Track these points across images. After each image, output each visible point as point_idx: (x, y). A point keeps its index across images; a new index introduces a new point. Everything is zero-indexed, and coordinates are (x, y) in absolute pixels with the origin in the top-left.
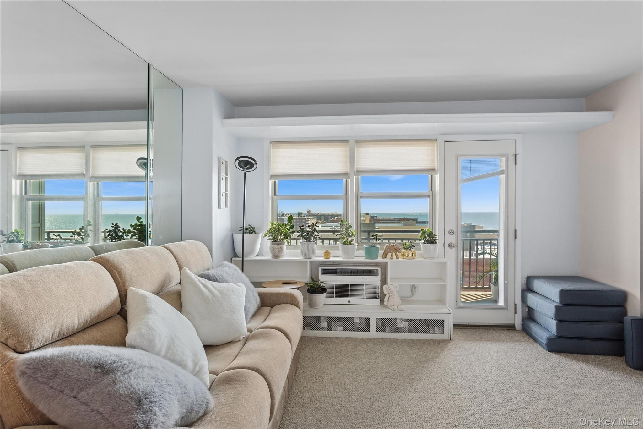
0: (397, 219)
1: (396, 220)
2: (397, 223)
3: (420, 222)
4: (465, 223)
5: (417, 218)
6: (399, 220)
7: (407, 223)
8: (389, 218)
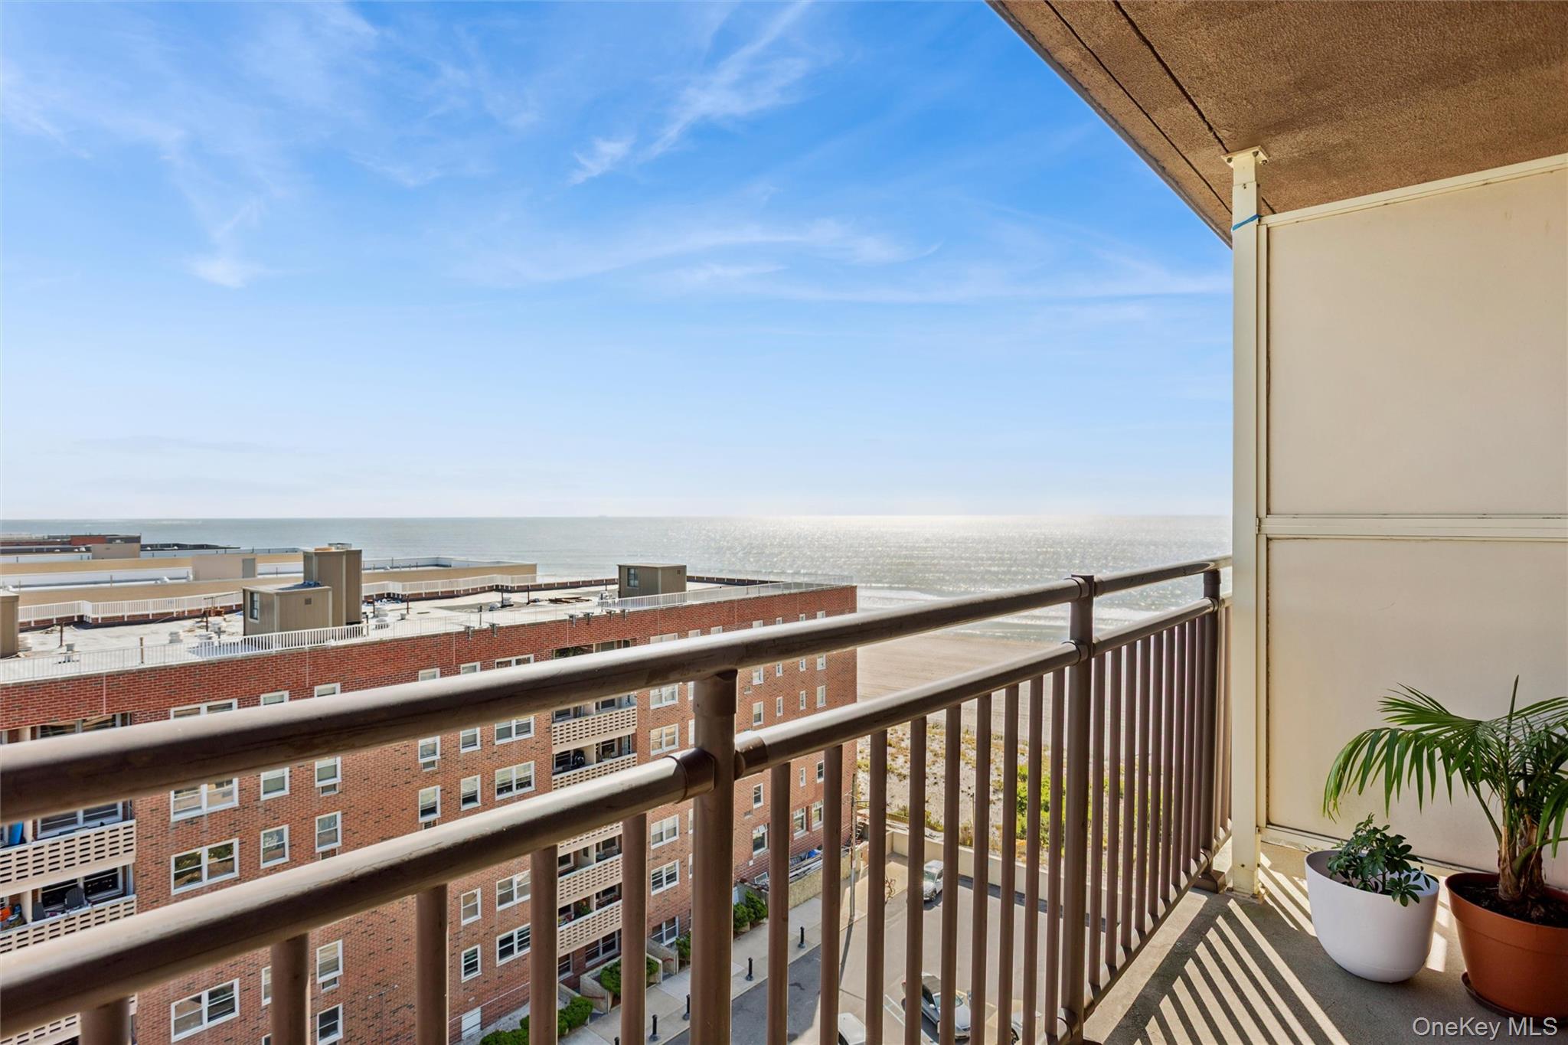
0: (63, 537)
1: (57, 543)
2: (63, 551)
3: (151, 546)
4: (330, 545)
5: (138, 535)
6: (70, 543)
7: (108, 549)
8: (25, 535)
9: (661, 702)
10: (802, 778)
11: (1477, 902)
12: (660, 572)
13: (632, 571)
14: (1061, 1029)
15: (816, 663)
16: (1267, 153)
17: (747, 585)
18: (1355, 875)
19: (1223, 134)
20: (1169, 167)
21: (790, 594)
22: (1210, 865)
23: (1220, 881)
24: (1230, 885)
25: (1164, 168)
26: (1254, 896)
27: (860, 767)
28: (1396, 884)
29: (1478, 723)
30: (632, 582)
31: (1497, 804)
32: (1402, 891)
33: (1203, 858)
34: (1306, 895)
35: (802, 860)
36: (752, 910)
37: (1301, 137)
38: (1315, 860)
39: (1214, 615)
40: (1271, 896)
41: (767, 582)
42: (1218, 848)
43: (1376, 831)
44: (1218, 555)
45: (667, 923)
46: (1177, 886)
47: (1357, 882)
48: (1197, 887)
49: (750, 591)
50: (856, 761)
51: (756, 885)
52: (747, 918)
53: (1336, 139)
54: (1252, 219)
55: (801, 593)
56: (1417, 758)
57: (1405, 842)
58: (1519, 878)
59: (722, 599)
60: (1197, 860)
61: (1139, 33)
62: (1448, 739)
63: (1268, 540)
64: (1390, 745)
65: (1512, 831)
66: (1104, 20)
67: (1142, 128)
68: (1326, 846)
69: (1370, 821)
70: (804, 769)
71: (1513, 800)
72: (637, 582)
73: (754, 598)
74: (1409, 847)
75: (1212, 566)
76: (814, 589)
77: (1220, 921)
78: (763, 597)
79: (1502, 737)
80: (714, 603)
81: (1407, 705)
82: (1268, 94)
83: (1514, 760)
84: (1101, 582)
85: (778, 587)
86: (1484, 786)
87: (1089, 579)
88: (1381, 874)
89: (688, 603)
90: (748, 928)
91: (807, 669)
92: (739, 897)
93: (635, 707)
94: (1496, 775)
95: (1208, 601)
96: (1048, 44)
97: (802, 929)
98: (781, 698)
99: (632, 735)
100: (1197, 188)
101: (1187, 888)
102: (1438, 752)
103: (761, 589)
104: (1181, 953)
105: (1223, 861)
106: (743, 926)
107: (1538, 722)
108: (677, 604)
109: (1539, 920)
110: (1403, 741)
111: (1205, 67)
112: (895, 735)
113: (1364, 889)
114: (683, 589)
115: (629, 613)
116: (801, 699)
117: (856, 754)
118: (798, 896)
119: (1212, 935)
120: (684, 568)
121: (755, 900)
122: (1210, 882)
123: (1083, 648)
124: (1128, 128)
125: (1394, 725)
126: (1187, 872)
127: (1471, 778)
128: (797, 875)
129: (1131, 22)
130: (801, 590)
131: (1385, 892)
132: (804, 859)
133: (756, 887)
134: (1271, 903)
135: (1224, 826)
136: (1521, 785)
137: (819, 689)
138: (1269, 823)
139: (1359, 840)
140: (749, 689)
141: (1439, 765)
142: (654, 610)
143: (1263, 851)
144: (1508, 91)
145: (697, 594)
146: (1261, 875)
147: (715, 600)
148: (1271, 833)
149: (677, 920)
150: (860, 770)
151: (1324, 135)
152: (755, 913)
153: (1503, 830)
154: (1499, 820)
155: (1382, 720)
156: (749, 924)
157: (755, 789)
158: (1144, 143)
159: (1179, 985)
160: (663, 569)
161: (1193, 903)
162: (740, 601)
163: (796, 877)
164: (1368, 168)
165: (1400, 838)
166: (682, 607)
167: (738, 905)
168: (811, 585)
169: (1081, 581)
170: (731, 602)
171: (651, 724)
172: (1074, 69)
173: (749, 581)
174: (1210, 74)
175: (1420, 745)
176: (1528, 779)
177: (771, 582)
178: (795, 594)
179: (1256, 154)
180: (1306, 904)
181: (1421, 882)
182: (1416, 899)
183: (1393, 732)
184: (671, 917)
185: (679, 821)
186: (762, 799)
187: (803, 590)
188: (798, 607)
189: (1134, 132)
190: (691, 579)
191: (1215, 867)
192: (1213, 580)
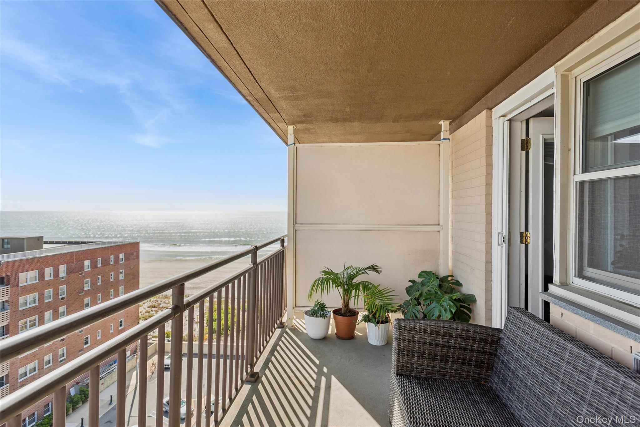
9: (26, 305)
10: (111, 329)
11: (338, 315)
12: (25, 241)
13: (6, 241)
14: (249, 370)
15: (119, 277)
16: (296, 127)
17: (81, 244)
18: (315, 315)
19: (286, 121)
20: (272, 125)
21: (105, 247)
22: (282, 321)
23: (284, 324)
24: (286, 325)
25: (271, 125)
26: (292, 326)
27: (140, 319)
28: (323, 314)
29: (338, 273)
30: (6, 246)
31: (341, 291)
32: (324, 316)
33: (280, 319)
34: (304, 324)
35: (111, 365)
36: (83, 395)
37: (304, 125)
38: (306, 313)
39: (283, 251)
40: (296, 326)
41: (92, 242)
42: (283, 315)
43: (319, 302)
44: (284, 235)
45: (29, 417)
46: (274, 327)
47: (315, 316)
48: (278, 327)
49: (82, 247)
50: (139, 317)
51: (85, 383)
52: (80, 400)
53: (312, 127)
54: (293, 144)
55: (111, 246)
56: (327, 284)
57: (325, 304)
58: (345, 308)
59: (66, 251)
60: (279, 320)
61: (268, 98)
62: (333, 278)
63: (296, 230)
64: (322, 281)
65: (344, 298)
66: (260, 94)
67: (266, 116)
68: (308, 309)
69: (318, 301)
70: (112, 324)
71: (344, 290)
72: (9, 246)
73: (85, 250)
74: (325, 305)
75: (282, 238)
76: (118, 244)
77: (285, 335)
78: (90, 249)
79: (342, 276)
80: (61, 254)
81: (325, 271)
82: (297, 116)
83: (344, 281)
84: (259, 247)
85: (99, 244)
86: (339, 288)
87: (256, 246)
88: (321, 313)
89: (45, 254)
90: (81, 404)
91: (114, 280)
92: (75, 392)
93: (8, 311)
94: (342, 284)
95: (282, 248)
96: (245, 95)
97: (111, 396)
98: (100, 294)
99: (6, 325)
100: (279, 131)
101: (276, 328)
102: (331, 281)
103: (89, 245)
104: (276, 344)
105: (284, 319)
106: (78, 404)
107: (349, 271)
108: (37, 256)
109: (349, 316)
110: (324, 280)
111: (283, 108)
112: (157, 303)
113: (317, 317)
114: (42, 248)
115: (4, 262)
116: (111, 294)
117: (139, 313)
118: (109, 382)
119: (283, 339)
120: (42, 237)
121: (85, 390)
122: (282, 326)
123: (255, 265)
124: (263, 115)
125: (322, 276)
126: (277, 323)
127: (337, 286)
128: (108, 373)
129: (267, 96)
130: (111, 245)
131: (321, 317)
132: (112, 364)
133: (85, 384)
134: (296, 327)
135: (285, 309)
136: (346, 286)
137: (120, 288)
138: (296, 306)
139: (316, 306)
140: (82, 292)
141: (331, 283)
142: (22, 260)
143: (294, 315)
144: (345, 125)
145: (50, 250)
146: (294, 321)
147: (62, 252)
148: (296, 308)
149: (36, 413)
150: (140, 320)
151: (309, 126)
152: (85, 396)
153: (343, 297)
154: (342, 295)
155: (320, 275)
156: (81, 402)
157: (85, 339)
158: (267, 119)
159: (276, 353)
160: (28, 239)
161: (278, 331)
162: (77, 252)
163: (108, 374)
164: (318, 134)
165: (324, 303)
166: (41, 257)
167: (75, 395)
168: (117, 242)
169: (254, 247)
170: (72, 252)
171: (19, 318)
172: (251, 101)
173: (81, 242)
174: (284, 109)
175: (328, 281)
176: (347, 285)
177: (94, 242)
178: (108, 247)
179: (294, 127)
180: (304, 326)
181: (328, 313)
182: (327, 317)
183: (323, 278)
184: (32, 413)
185: (38, 364)
186: (89, 342)
187: (113, 245)
188: (110, 252)
189: (264, 117)
190: (46, 243)
191: (283, 321)
192: (283, 241)
